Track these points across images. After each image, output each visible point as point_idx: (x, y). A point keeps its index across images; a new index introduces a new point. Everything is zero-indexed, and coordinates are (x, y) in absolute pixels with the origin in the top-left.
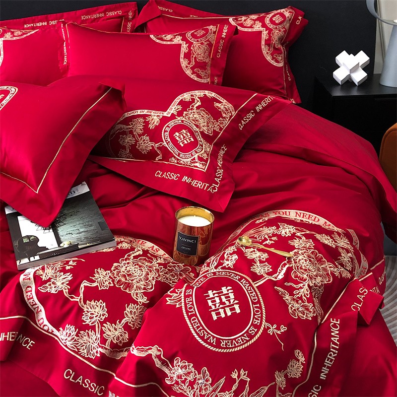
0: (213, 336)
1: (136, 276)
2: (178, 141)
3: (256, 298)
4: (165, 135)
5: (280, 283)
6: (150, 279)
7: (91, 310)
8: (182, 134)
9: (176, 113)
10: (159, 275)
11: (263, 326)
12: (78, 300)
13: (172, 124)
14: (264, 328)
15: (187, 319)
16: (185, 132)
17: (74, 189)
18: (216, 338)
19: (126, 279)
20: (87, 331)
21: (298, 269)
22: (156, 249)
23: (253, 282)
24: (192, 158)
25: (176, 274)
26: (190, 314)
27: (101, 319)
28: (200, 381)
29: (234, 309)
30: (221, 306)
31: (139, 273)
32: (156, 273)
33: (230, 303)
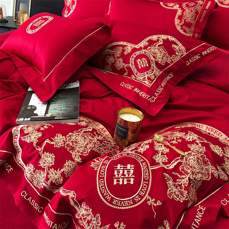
0: (110, 195)
1: (80, 144)
2: (138, 64)
3: (148, 177)
4: (132, 60)
5: (169, 172)
6: (88, 148)
7: (46, 158)
8: (142, 61)
9: (143, 47)
10: (95, 147)
11: (145, 197)
12: (40, 150)
13: (138, 53)
14: (146, 199)
16: (144, 60)
17: (71, 84)
18: (112, 197)
19: (73, 144)
20: (40, 170)
21: (186, 165)
22: (104, 130)
23: (150, 166)
24: (144, 77)
25: (107, 149)
26: (100, 176)
27: (50, 165)
28: (94, 222)
29: (130, 181)
30: (122, 176)
31: (83, 142)
32: (93, 145)
33: (129, 176)
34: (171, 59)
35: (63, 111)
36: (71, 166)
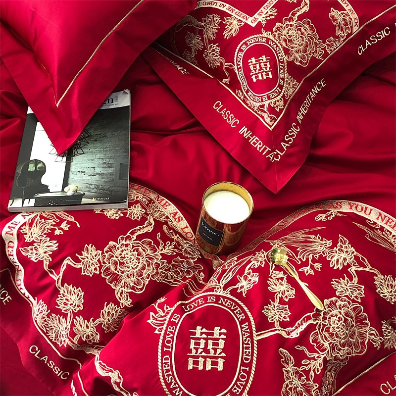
1: (128, 267)
2: (251, 71)
3: (250, 357)
4: (239, 56)
6: (144, 276)
7: (67, 295)
8: (260, 63)
9: (264, 23)
10: (157, 273)
12: (56, 279)
13: (252, 40)
15: (160, 354)
16: (265, 61)
17: (113, 95)
18: (183, 391)
19: (116, 269)
20: (58, 315)
21: (322, 330)
22: (179, 217)
23: (257, 332)
24: (261, 104)
25: (181, 271)
26: (165, 349)
27: (75, 310)
29: (217, 364)
30: (203, 354)
31: (135, 263)
32: (153, 269)
33: (215, 353)
34: (324, 49)
35: (97, 176)
36: (113, 314)
